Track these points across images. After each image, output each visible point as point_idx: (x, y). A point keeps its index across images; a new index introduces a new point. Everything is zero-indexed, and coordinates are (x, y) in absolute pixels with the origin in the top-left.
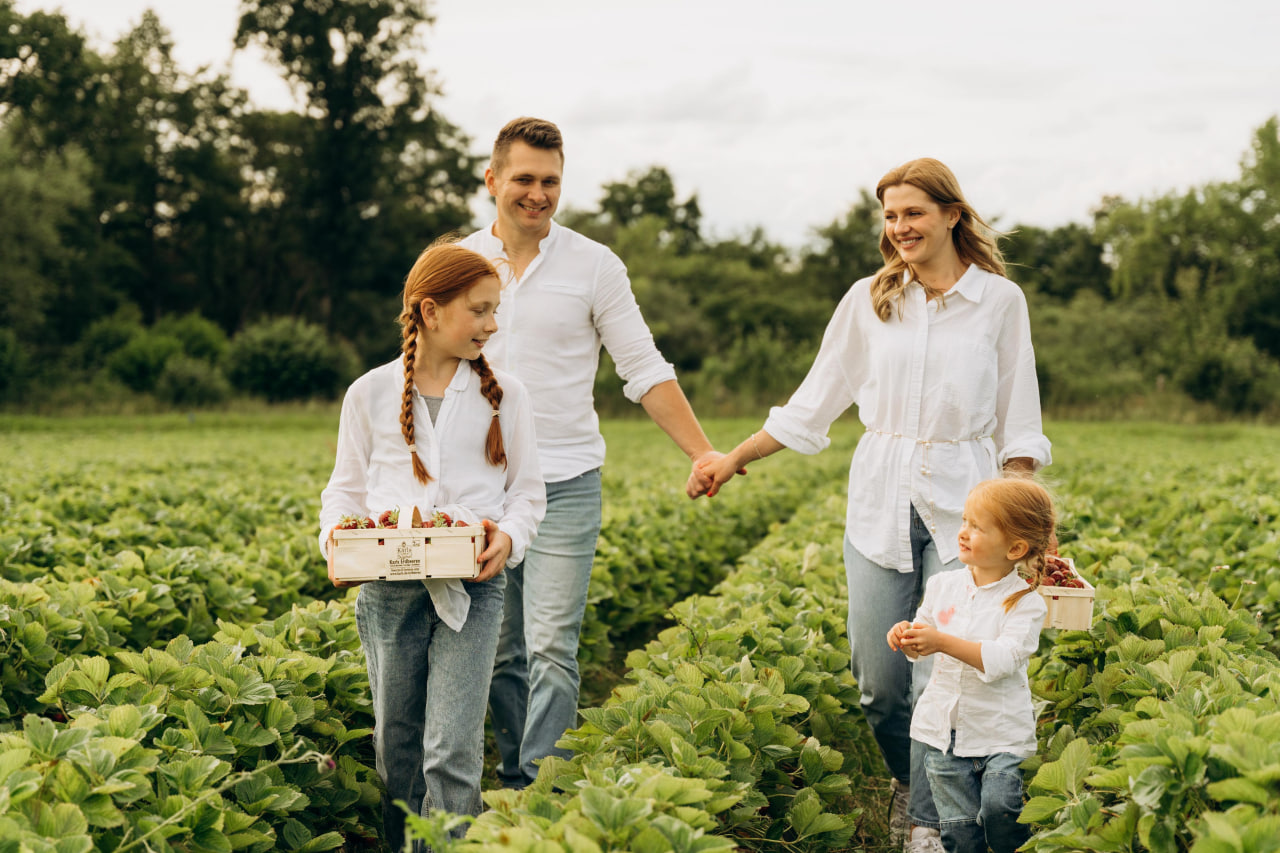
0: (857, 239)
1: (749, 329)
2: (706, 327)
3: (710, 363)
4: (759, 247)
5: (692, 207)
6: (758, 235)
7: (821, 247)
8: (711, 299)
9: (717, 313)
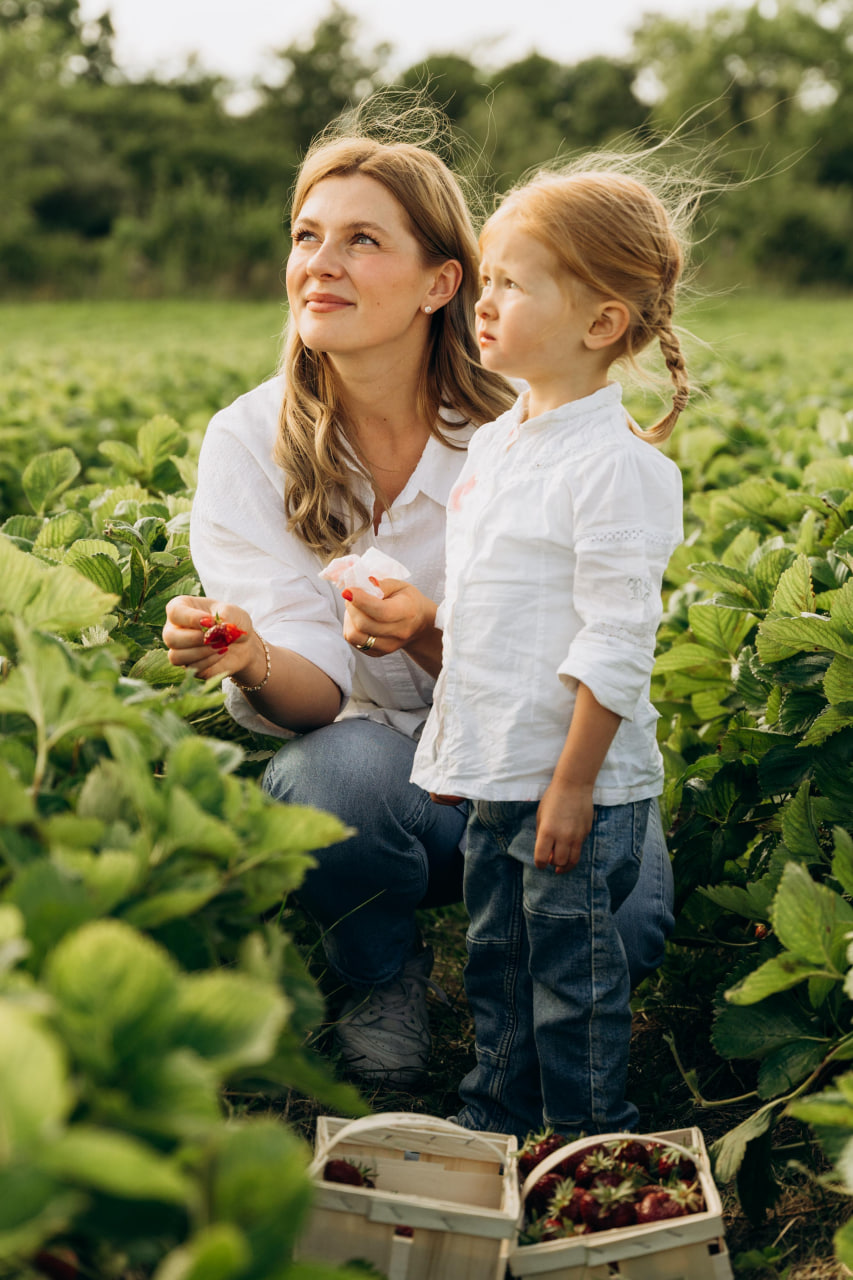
0: (324, 62)
1: (177, 180)
2: (123, 179)
3: (125, 226)
4: (192, 78)
5: (105, 23)
6: (192, 60)
7: (278, 74)
8: (132, 142)
9: (139, 162)
